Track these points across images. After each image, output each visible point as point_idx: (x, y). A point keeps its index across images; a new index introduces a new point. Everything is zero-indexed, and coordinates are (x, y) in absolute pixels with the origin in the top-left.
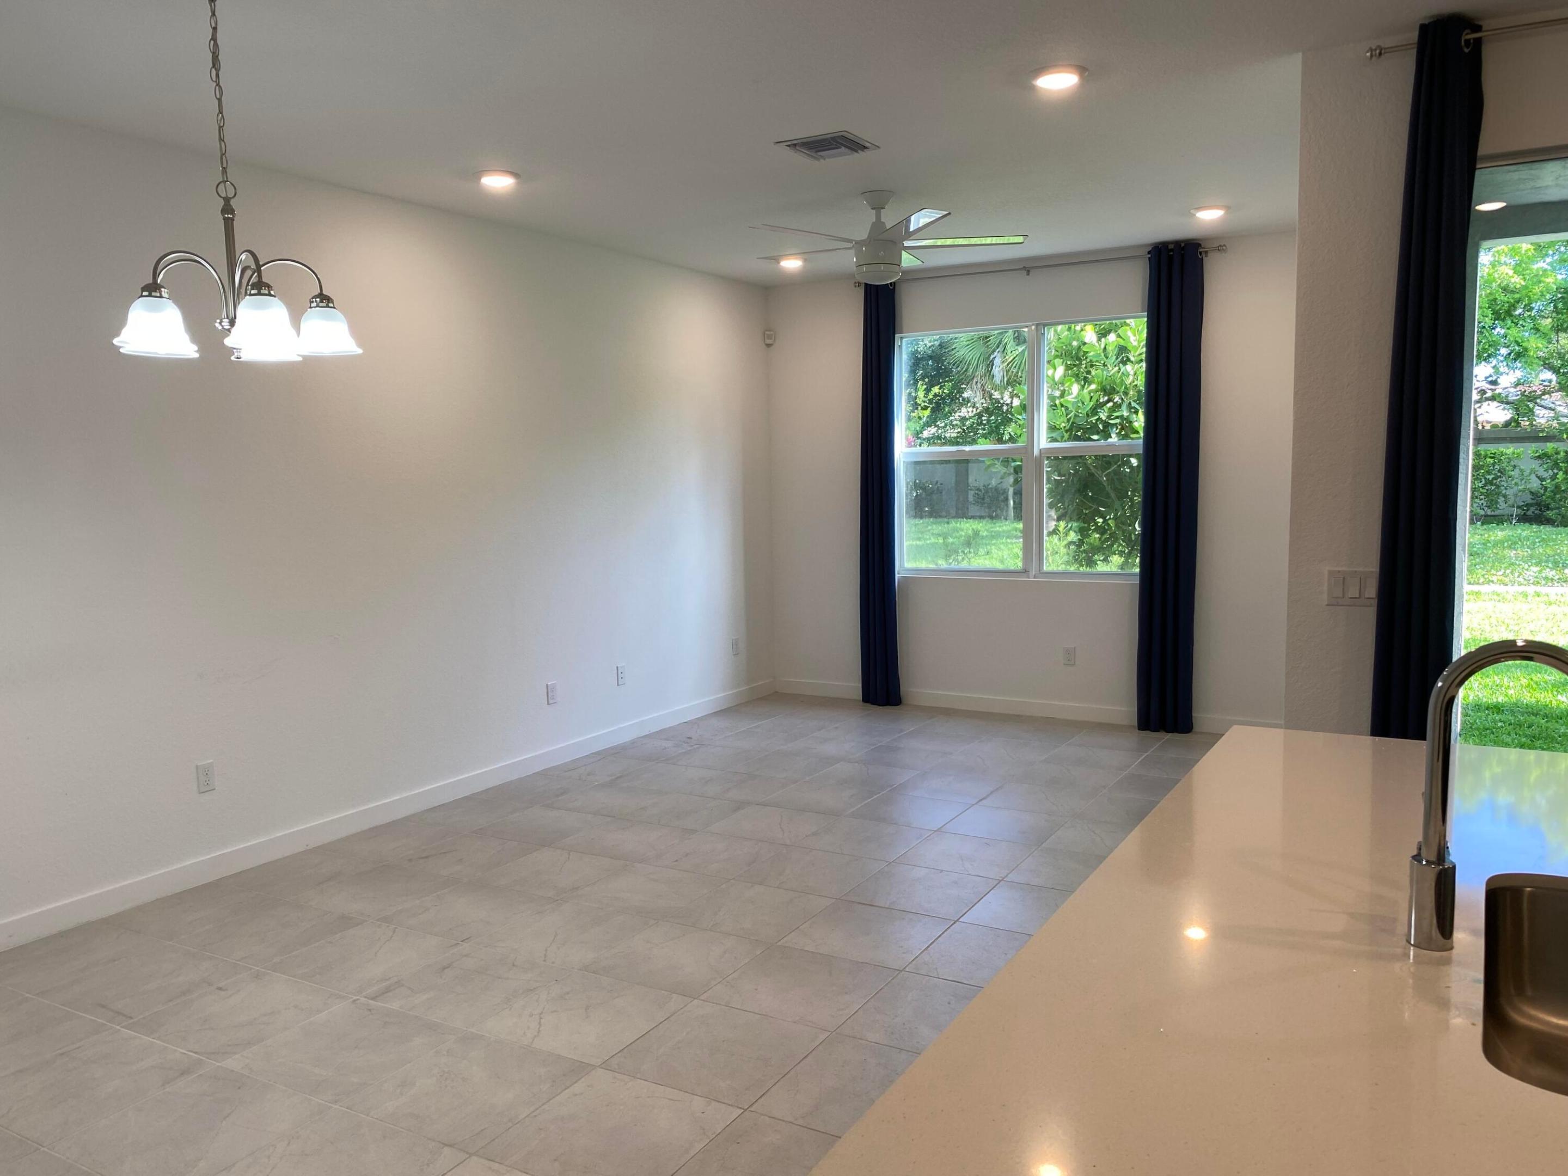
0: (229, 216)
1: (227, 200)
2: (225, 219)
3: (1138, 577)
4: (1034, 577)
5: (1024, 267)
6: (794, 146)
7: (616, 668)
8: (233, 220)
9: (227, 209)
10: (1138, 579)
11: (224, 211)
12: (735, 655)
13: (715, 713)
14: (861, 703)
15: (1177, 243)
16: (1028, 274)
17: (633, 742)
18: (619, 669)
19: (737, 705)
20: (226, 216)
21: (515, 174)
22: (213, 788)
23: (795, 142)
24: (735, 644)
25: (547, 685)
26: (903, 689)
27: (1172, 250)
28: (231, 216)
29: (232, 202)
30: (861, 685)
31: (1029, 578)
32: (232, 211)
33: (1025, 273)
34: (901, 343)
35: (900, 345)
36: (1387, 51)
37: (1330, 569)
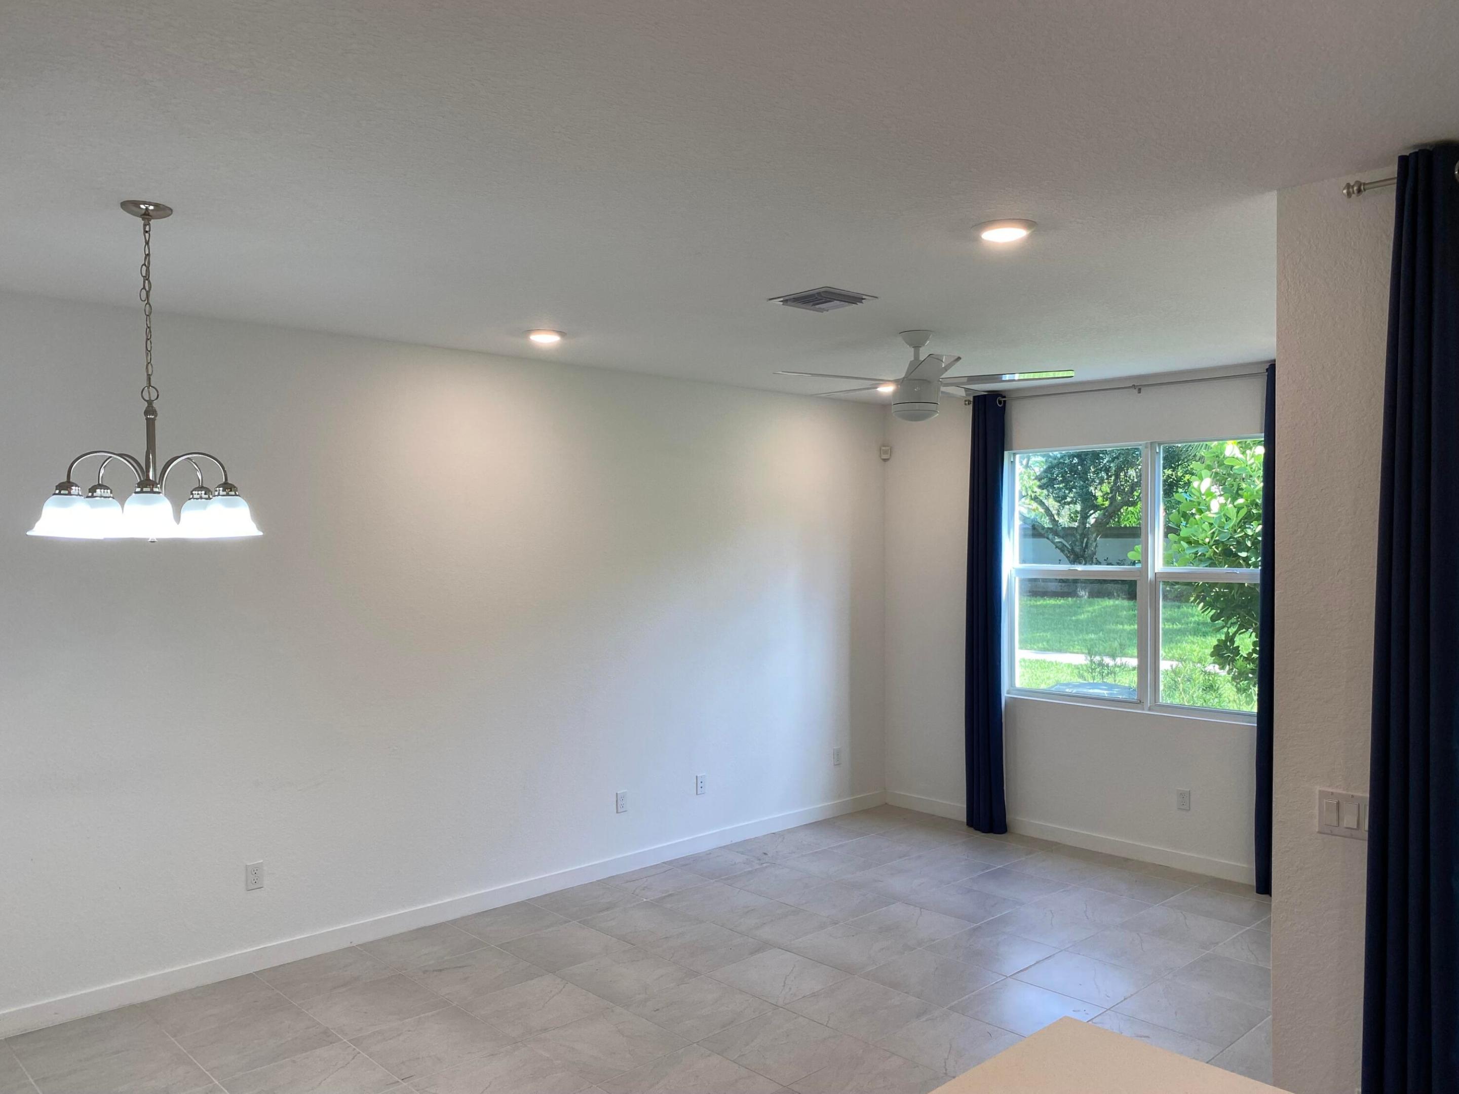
0: (151, 417)
1: (150, 403)
2: (147, 419)
3: (1256, 718)
4: (1150, 709)
5: (1134, 385)
6: (785, 302)
7: (695, 777)
8: (154, 420)
9: (150, 410)
10: (1256, 721)
11: (146, 413)
12: (836, 765)
13: (806, 825)
14: (965, 827)
16: (1139, 392)
17: (709, 853)
18: (698, 778)
19: (833, 818)
20: (149, 417)
21: (561, 333)
22: (261, 886)
23: (787, 298)
24: (837, 754)
25: (617, 794)
26: (1009, 817)
28: (153, 417)
29: (156, 405)
30: (965, 806)
31: (1143, 709)
32: (154, 412)
33: (1136, 391)
34: (1014, 458)
35: (1012, 460)
36: (1366, 187)
37: (1321, 789)
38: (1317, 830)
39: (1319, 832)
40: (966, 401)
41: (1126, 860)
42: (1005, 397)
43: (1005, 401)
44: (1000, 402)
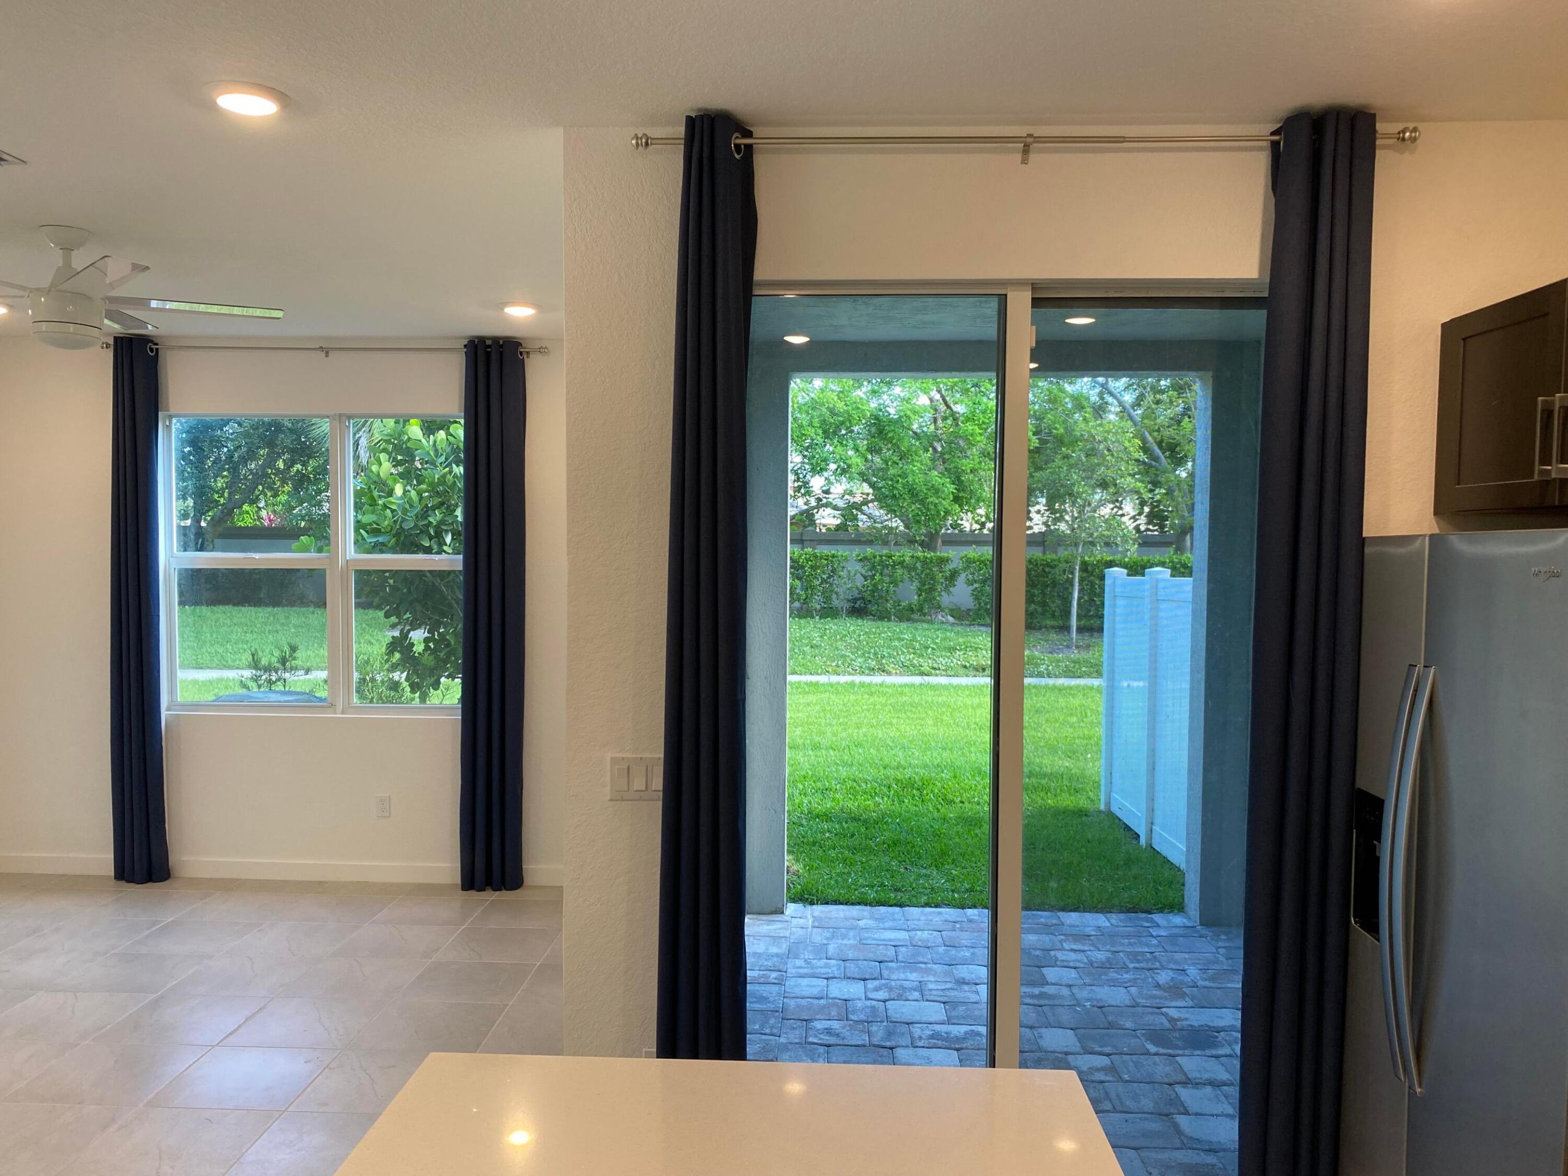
3: (460, 710)
4: (343, 713)
5: (321, 347)
14: (113, 881)
15: (496, 340)
16: (327, 355)
26: (172, 860)
27: (489, 346)
30: (114, 859)
31: (336, 714)
33: (323, 354)
34: (170, 422)
35: (168, 424)
36: (653, 141)
37: (613, 756)
38: (608, 798)
39: (611, 800)
40: (103, 343)
41: (320, 883)
42: (157, 344)
43: (157, 349)
44: (152, 350)
